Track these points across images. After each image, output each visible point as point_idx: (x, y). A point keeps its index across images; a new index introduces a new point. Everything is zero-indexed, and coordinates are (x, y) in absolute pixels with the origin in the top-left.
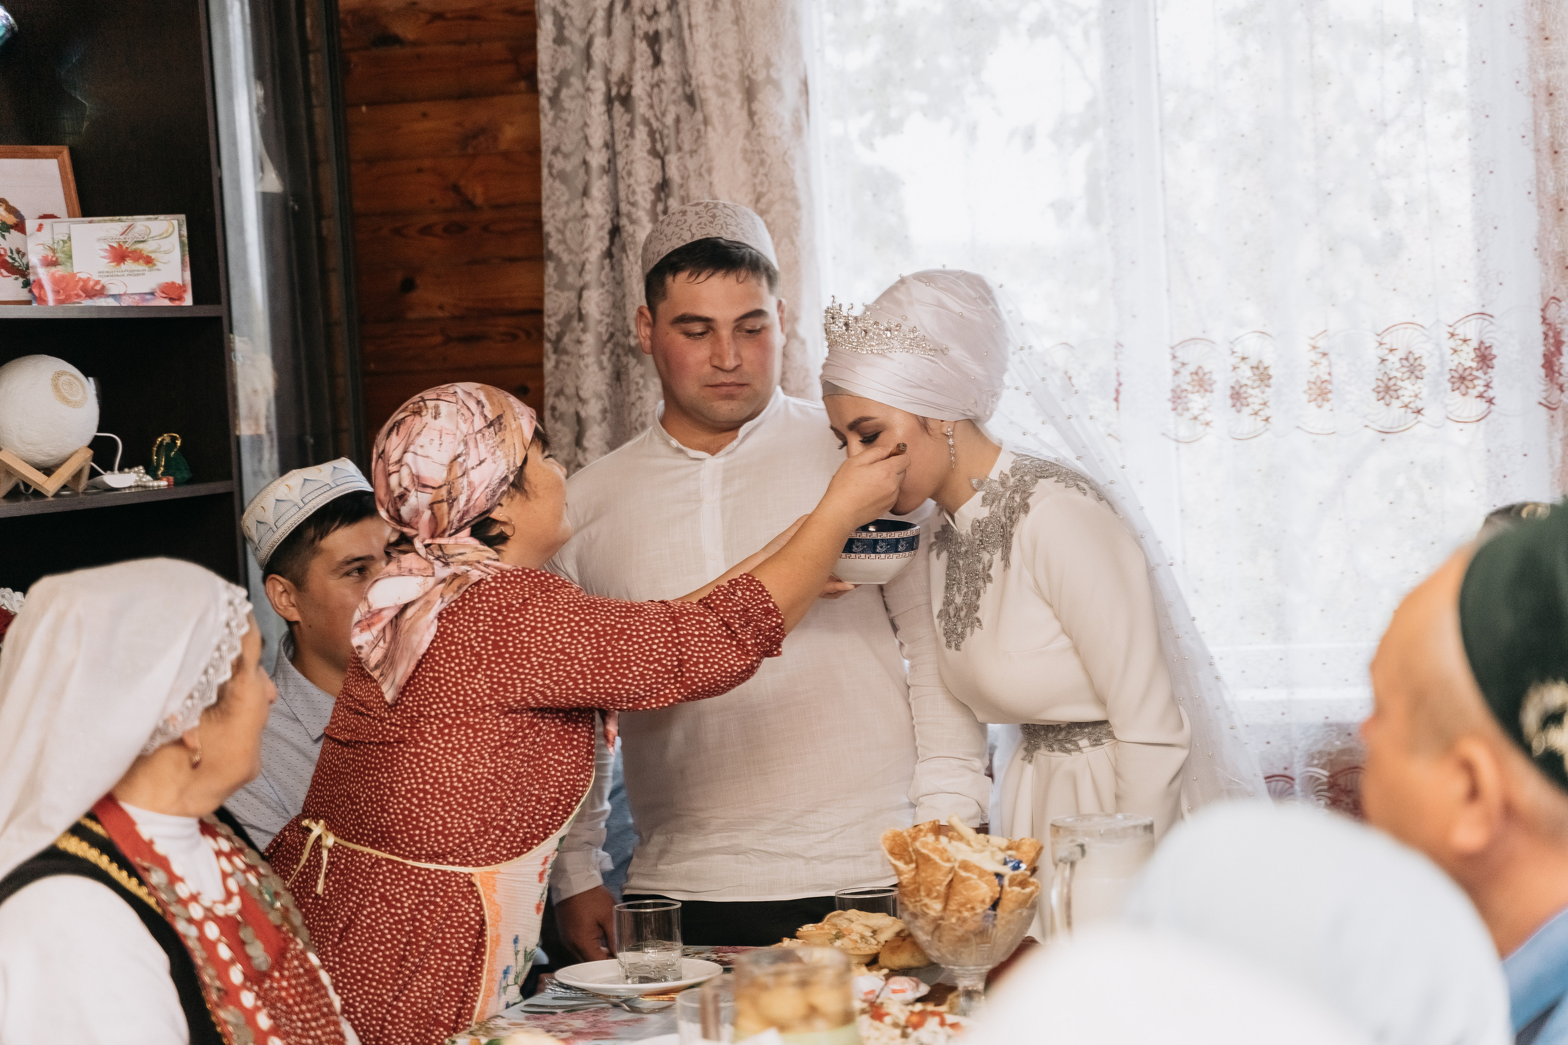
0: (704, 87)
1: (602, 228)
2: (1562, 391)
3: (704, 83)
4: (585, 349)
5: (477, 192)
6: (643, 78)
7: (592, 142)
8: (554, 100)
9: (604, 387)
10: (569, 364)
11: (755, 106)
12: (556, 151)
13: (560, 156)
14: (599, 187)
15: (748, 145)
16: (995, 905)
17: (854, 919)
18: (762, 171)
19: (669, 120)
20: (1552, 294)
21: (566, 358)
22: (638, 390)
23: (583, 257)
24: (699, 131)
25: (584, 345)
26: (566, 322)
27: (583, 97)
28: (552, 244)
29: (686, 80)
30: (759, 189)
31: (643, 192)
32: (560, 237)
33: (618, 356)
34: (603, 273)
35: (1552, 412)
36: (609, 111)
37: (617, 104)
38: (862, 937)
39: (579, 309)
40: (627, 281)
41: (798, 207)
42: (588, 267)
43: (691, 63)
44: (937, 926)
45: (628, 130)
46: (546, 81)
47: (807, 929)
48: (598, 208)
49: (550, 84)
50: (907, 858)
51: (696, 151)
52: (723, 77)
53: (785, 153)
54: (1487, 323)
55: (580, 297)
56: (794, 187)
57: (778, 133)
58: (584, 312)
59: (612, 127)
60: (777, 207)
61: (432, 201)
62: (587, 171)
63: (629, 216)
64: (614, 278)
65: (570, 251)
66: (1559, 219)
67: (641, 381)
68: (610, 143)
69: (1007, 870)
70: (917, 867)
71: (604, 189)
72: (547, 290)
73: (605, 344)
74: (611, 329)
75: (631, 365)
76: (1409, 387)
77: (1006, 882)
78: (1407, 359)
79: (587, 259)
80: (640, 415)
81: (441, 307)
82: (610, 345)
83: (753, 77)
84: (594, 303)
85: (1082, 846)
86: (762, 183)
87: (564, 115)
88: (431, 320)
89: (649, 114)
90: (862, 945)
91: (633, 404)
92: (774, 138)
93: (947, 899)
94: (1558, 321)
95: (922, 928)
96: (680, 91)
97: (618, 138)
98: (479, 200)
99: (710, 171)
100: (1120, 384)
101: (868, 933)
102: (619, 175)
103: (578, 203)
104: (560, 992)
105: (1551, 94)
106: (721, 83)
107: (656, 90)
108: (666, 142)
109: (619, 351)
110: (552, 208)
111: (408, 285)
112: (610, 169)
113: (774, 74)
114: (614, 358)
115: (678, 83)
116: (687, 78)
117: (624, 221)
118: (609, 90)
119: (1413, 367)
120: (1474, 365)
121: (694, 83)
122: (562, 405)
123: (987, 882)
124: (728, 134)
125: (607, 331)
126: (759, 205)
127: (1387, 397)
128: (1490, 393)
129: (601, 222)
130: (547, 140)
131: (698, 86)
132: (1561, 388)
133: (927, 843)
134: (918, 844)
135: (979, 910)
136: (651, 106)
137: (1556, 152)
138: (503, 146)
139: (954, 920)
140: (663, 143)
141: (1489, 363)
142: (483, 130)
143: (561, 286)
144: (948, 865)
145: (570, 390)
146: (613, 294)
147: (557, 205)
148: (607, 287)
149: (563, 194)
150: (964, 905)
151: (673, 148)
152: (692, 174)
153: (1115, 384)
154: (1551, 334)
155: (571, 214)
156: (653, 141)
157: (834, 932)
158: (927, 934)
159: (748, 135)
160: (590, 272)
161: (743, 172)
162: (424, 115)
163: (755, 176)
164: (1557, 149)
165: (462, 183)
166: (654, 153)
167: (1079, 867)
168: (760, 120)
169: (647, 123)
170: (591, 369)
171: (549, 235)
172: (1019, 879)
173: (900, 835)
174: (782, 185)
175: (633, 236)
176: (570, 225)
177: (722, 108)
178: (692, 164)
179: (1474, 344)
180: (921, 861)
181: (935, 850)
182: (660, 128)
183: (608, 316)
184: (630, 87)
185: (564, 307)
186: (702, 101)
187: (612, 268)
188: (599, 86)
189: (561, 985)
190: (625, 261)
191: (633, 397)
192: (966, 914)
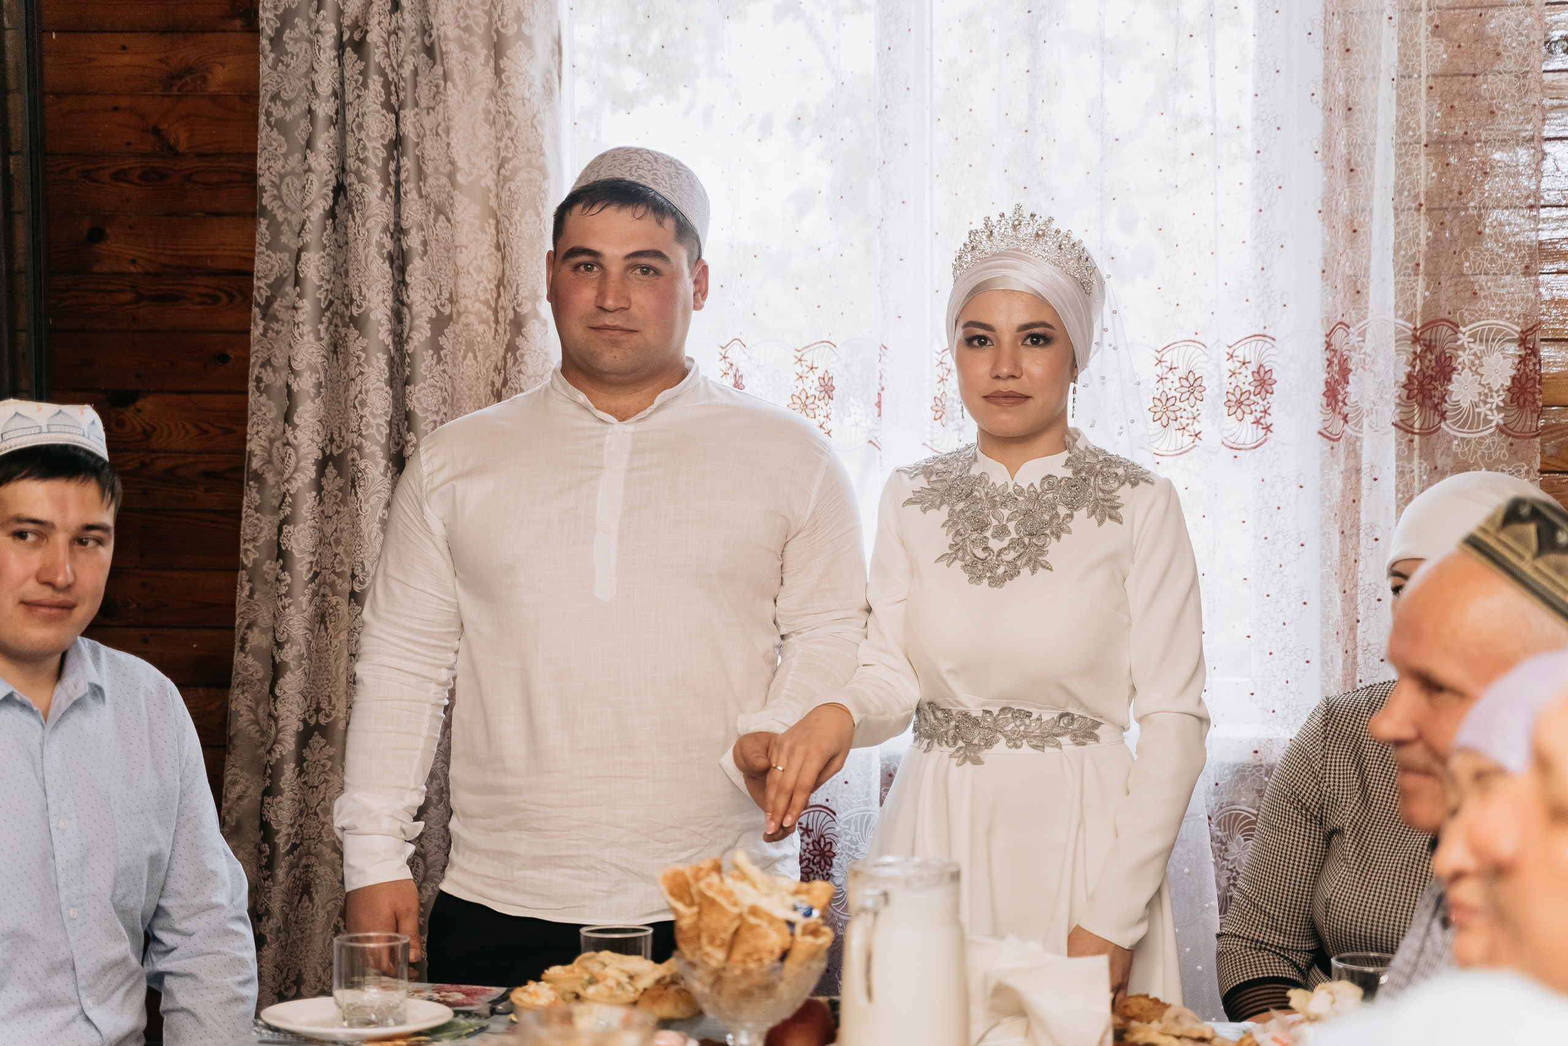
0: (446, 38)
1: (326, 184)
2: (1347, 422)
3: (445, 34)
4: (301, 317)
5: (181, 138)
6: (379, 23)
7: (319, 89)
8: (276, 41)
9: (320, 360)
10: (278, 332)
11: (503, 63)
12: (275, 97)
13: (279, 103)
14: (325, 140)
15: (492, 106)
16: (784, 956)
17: (607, 961)
18: (507, 134)
19: (406, 71)
20: (1339, 319)
21: (276, 326)
22: (359, 364)
23: (304, 216)
24: (437, 86)
25: (300, 312)
26: (277, 286)
27: (311, 42)
28: (266, 200)
29: (425, 30)
30: (503, 153)
31: (375, 148)
32: (275, 192)
33: (336, 326)
34: (325, 234)
35: (1332, 442)
36: (340, 57)
37: (349, 49)
38: (619, 984)
39: (297, 272)
40: (352, 244)
41: (546, 177)
42: (308, 226)
43: (432, 11)
44: (718, 978)
45: (361, 78)
46: (268, 19)
47: (555, 971)
48: (322, 162)
49: (272, 22)
50: (688, 900)
51: (433, 109)
52: (468, 29)
53: (534, 117)
54: (1267, 346)
55: (298, 258)
56: (543, 155)
57: (527, 94)
58: (301, 276)
59: (342, 75)
60: (522, 175)
61: (128, 144)
62: (312, 122)
63: (357, 173)
64: (336, 240)
65: (286, 208)
66: (1352, 241)
67: (363, 355)
68: (339, 91)
69: (797, 917)
70: (700, 913)
71: (330, 142)
72: (259, 249)
73: (323, 312)
74: (330, 297)
75: (352, 337)
76: (1188, 408)
77: (798, 930)
78: (1187, 379)
79: (308, 217)
80: (360, 392)
81: (133, 262)
82: (328, 314)
83: (502, 30)
84: (313, 266)
85: (885, 895)
86: (507, 147)
87: (286, 59)
88: (123, 274)
89: (384, 63)
90: (619, 992)
91: (353, 380)
92: (523, 99)
93: (730, 947)
94: (1345, 348)
95: (700, 980)
96: (418, 40)
97: (349, 88)
98: (182, 147)
99: (448, 130)
100: (883, 389)
101: (624, 979)
102: (348, 128)
103: (298, 156)
104: (267, 1035)
105: (1350, 109)
106: (465, 36)
107: (393, 38)
108: (402, 96)
109: (338, 321)
110: (267, 159)
111: (97, 235)
112: (338, 120)
113: (526, 30)
114: (332, 328)
115: (417, 34)
116: (427, 28)
117: (352, 179)
118: (341, 34)
119: (1193, 385)
120: (1252, 389)
121: (434, 33)
122: (268, 376)
123: (778, 930)
124: (469, 93)
125: (325, 299)
126: (503, 171)
127: (1164, 418)
128: (1268, 420)
129: (325, 178)
130: (267, 84)
131: (439, 37)
132: (1345, 419)
133: (710, 885)
134: (702, 885)
135: (767, 961)
136: (388, 56)
137: (1352, 170)
138: (212, 89)
139: (738, 972)
140: (398, 96)
141: (1268, 388)
142: (189, 70)
143: (274, 245)
144: (735, 910)
145: (279, 361)
146: (335, 258)
147: (275, 158)
148: (328, 250)
149: (281, 146)
150: (749, 955)
151: (409, 102)
152: (428, 132)
153: (879, 388)
154: (1336, 361)
155: (288, 168)
156: (388, 94)
157: (587, 977)
158: (704, 984)
159: (492, 94)
160: (310, 232)
161: (485, 134)
162: (124, 48)
163: (499, 139)
164: (1353, 167)
165: (164, 126)
166: (388, 106)
167: (882, 918)
168: (508, 78)
169: (382, 73)
170: (305, 338)
171: (262, 188)
172: (811, 928)
173: (682, 874)
174: (529, 150)
175: (360, 195)
176: (287, 180)
177: (465, 64)
178: (428, 122)
179: (1253, 367)
180: (706, 904)
181: (721, 892)
182: (396, 80)
183: (328, 281)
184: (367, 32)
185: (276, 269)
186: (442, 53)
187: (335, 229)
188: (330, 29)
189: (268, 1027)
190: (351, 223)
191: (353, 371)
192: (752, 965)
